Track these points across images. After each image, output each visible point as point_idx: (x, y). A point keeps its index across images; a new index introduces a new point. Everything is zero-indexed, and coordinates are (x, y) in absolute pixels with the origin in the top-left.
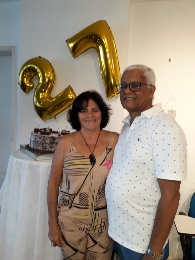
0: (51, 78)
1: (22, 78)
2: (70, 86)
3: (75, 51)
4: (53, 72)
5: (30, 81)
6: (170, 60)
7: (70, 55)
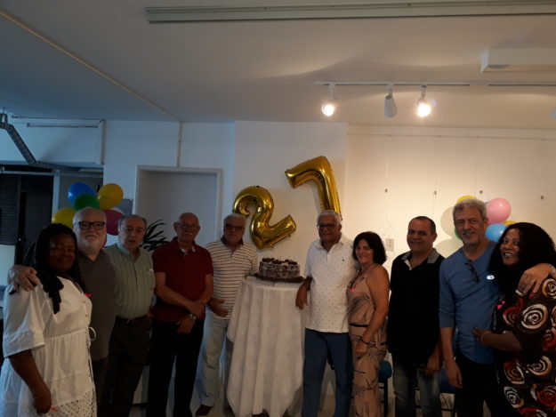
0: (270, 206)
1: (238, 207)
2: (289, 216)
3: (294, 182)
4: (272, 200)
5: (246, 210)
6: (386, 191)
7: (288, 184)
